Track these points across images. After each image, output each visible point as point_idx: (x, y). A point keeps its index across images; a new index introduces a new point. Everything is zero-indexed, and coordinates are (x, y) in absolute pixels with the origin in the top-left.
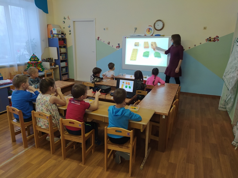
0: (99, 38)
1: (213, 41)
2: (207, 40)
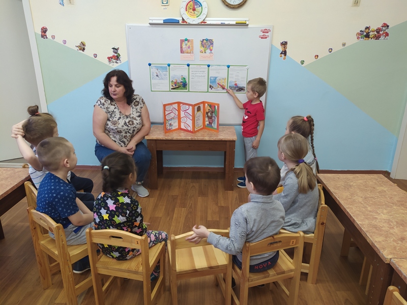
0: (44, 31)
1: (374, 37)
2: (361, 34)
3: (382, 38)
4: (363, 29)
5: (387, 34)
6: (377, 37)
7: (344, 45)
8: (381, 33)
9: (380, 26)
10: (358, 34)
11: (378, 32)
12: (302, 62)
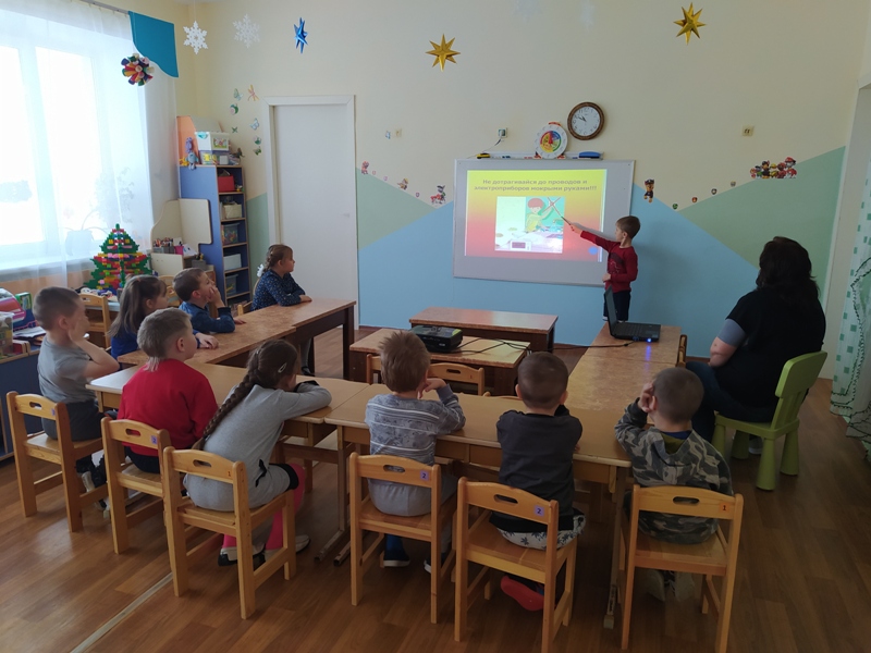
1: (775, 175)
3: (788, 176)
4: (760, 165)
5: (794, 172)
6: (781, 175)
7: (733, 184)
8: (785, 170)
9: (783, 161)
10: (753, 170)
11: (781, 169)
12: (675, 206)
